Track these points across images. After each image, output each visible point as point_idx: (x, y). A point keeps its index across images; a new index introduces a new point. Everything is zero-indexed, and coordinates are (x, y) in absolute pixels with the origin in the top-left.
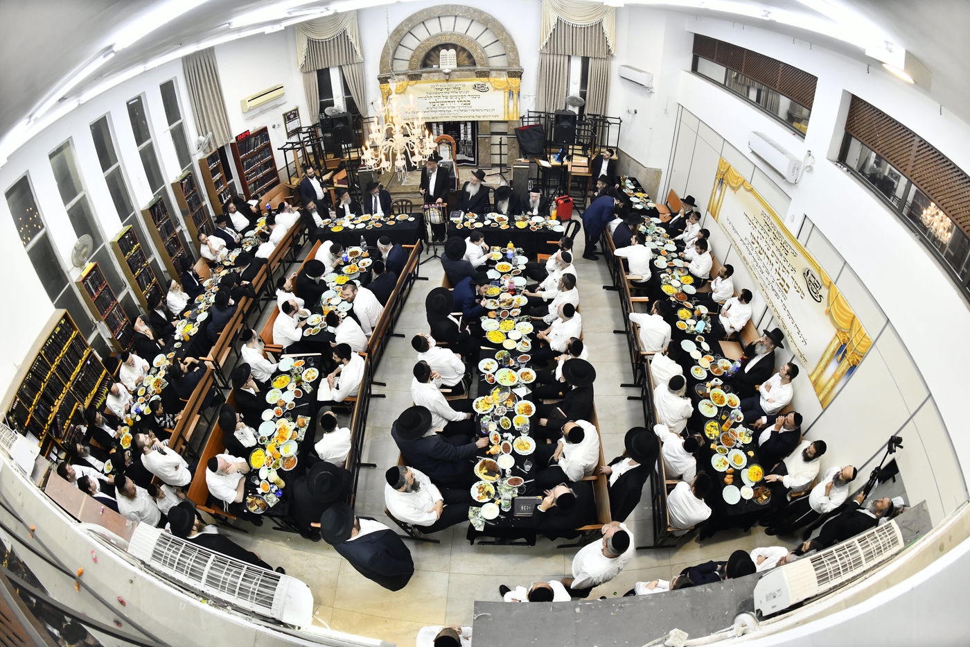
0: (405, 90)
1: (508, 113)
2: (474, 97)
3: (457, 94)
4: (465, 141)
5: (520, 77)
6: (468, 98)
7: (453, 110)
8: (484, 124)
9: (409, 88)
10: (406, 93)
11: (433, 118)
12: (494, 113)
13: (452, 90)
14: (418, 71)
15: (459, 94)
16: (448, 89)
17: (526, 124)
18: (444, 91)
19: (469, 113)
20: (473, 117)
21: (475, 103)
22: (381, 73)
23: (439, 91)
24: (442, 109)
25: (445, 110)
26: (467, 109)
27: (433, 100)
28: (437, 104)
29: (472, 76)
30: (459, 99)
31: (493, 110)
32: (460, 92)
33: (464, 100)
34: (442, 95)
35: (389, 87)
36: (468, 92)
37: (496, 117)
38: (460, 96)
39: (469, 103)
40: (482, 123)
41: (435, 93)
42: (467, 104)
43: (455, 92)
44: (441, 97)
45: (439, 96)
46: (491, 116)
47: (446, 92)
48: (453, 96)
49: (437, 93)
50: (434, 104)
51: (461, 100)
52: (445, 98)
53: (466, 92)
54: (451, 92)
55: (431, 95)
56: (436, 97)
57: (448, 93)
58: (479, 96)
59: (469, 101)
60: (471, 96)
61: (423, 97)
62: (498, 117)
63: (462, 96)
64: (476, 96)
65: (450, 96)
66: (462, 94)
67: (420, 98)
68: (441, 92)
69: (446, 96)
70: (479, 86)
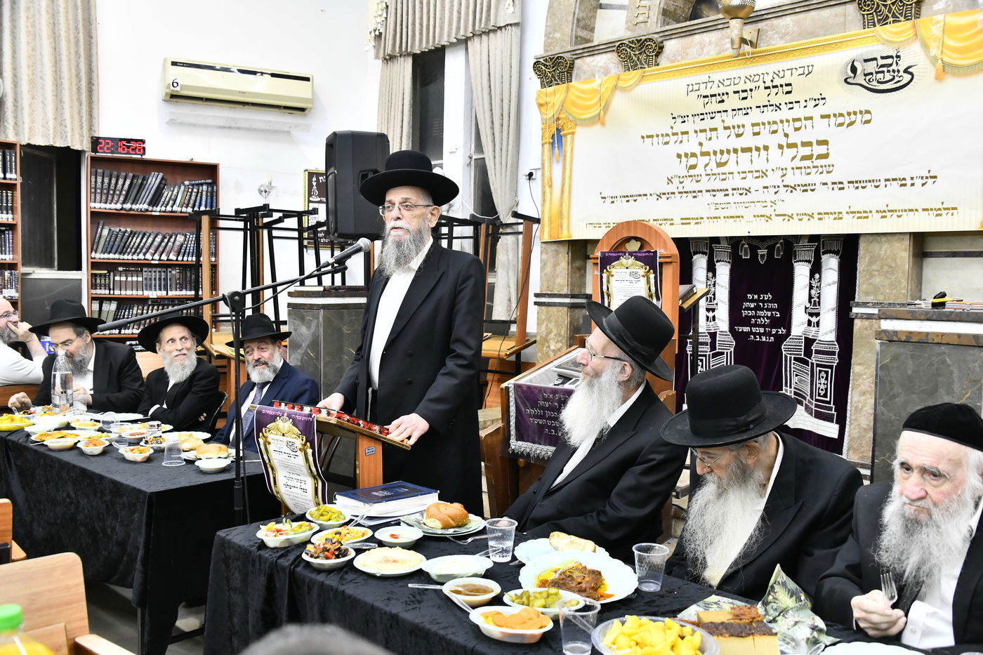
0: (606, 108)
2: (846, 120)
3: (777, 116)
4: (809, 342)
6: (820, 129)
7: (759, 183)
8: (884, 249)
9: (619, 101)
10: (608, 119)
11: (686, 221)
13: (760, 97)
14: (653, 26)
15: (785, 113)
16: (745, 94)
18: (733, 102)
19: (824, 199)
20: (838, 216)
23: (714, 106)
24: (718, 184)
25: (726, 185)
26: (815, 178)
27: (691, 145)
28: (703, 160)
29: (844, 26)
30: (786, 135)
31: (927, 178)
32: (792, 103)
33: (805, 140)
34: (723, 121)
35: (563, 97)
36: (822, 99)
37: (940, 215)
38: (791, 122)
39: (822, 150)
40: (881, 248)
41: (701, 114)
42: (815, 157)
43: (773, 105)
44: (721, 129)
45: (711, 130)
46: (917, 210)
47: (738, 110)
48: (764, 124)
49: (706, 114)
50: (692, 161)
51: (795, 138)
52: (733, 136)
53: (814, 103)
54: (757, 107)
55: (684, 127)
56: (702, 131)
57: (744, 112)
58: (868, 112)
59: (825, 143)
60: (835, 115)
61: (657, 136)
62: (950, 214)
63: (799, 120)
64: (855, 113)
65: (753, 125)
66: (798, 112)
67: (648, 137)
68: (720, 112)
69: (739, 127)
70: (871, 67)
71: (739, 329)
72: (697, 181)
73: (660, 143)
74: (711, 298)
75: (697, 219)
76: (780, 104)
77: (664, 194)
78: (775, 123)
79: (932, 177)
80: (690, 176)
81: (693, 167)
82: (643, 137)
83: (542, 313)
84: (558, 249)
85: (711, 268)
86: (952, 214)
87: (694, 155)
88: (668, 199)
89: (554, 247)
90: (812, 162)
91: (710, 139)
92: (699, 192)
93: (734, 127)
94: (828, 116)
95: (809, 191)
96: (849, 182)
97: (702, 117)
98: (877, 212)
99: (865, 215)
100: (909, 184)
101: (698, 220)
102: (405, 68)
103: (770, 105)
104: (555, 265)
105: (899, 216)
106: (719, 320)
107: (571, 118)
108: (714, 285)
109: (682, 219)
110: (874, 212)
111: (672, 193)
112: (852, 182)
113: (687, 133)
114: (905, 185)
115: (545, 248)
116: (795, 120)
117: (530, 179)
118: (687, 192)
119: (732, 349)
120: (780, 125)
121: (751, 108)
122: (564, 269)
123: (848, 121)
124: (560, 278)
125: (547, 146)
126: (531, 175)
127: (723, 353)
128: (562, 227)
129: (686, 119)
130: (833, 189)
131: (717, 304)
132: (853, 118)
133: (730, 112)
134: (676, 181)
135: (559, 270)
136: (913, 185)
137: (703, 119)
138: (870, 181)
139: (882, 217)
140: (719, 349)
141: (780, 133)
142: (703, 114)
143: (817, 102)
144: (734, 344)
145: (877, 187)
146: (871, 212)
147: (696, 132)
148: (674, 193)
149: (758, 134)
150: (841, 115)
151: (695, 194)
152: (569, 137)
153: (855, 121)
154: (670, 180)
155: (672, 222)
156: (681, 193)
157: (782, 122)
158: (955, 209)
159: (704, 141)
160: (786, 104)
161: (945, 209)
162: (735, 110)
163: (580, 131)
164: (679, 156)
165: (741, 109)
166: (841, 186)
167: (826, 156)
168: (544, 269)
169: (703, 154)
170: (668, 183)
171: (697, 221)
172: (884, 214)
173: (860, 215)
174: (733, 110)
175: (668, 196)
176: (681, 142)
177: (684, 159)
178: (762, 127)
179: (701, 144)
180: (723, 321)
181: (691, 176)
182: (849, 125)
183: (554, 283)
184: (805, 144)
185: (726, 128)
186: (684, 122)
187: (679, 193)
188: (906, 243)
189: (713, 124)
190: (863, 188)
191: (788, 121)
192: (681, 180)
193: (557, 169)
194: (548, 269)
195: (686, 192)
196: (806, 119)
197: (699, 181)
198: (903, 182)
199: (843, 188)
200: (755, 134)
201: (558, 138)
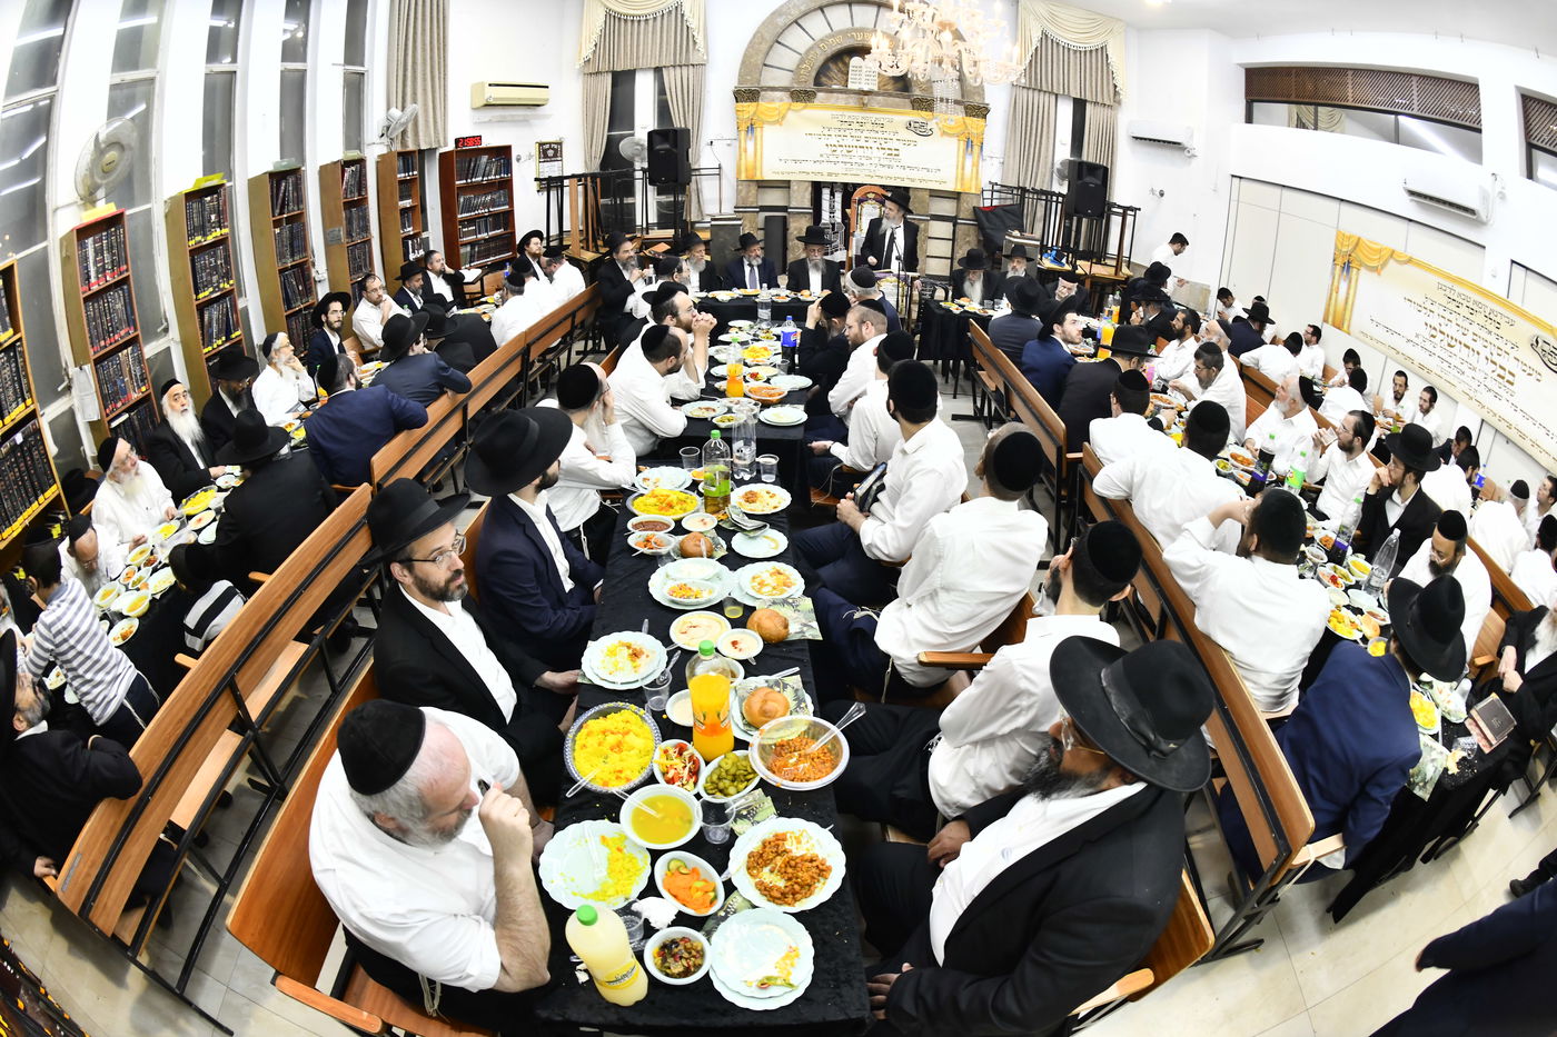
0: (783, 118)
1: (962, 179)
2: (907, 143)
3: (876, 135)
5: (985, 117)
6: (895, 144)
7: (867, 162)
8: (920, 194)
9: (790, 115)
10: (785, 123)
11: (830, 174)
12: (938, 176)
13: (869, 126)
14: (810, 86)
15: (880, 135)
16: (862, 124)
17: (987, 203)
18: (855, 126)
19: (896, 172)
20: (902, 179)
21: (908, 157)
22: (740, 82)
23: (846, 126)
24: (847, 160)
25: (853, 161)
26: (893, 163)
27: (833, 141)
28: (839, 149)
29: (904, 107)
30: (880, 144)
31: (936, 170)
32: (883, 131)
33: (889, 147)
34: (850, 133)
35: (754, 109)
36: (896, 133)
37: (941, 184)
38: (883, 139)
39: (896, 152)
40: (918, 193)
42: (893, 155)
44: (849, 136)
45: (844, 136)
47: (858, 130)
49: (842, 129)
50: (834, 148)
51: (884, 146)
52: (855, 140)
53: (893, 134)
54: (867, 130)
55: (829, 133)
56: (839, 136)
57: (861, 131)
58: (916, 142)
59: (898, 150)
60: (902, 140)
63: (886, 139)
64: (910, 141)
65: (865, 137)
66: (886, 135)
68: (849, 129)
69: (858, 137)
70: (917, 125)
72: (837, 158)
73: (817, 138)
76: (878, 131)
77: (818, 161)
78: (876, 138)
79: (939, 170)
81: (834, 151)
82: (806, 134)
84: (750, 184)
85: (832, 194)
87: (835, 146)
88: (820, 164)
89: (744, 183)
90: (892, 157)
91: (843, 140)
92: (837, 162)
93: (856, 137)
94: (899, 140)
95: (890, 168)
97: (839, 130)
99: (912, 180)
100: (930, 171)
101: (837, 175)
102: (609, 78)
103: (874, 131)
104: (748, 192)
105: (927, 182)
107: (760, 120)
110: (916, 179)
112: (908, 167)
113: (831, 135)
115: (740, 184)
120: (878, 140)
121: (864, 130)
122: (754, 194)
124: (751, 198)
125: (743, 132)
126: (711, 142)
128: (754, 174)
129: (830, 129)
130: (900, 168)
133: (854, 130)
135: (750, 194)
138: (915, 167)
142: (839, 128)
145: (918, 170)
146: (914, 179)
147: (836, 136)
150: (904, 141)
152: (759, 129)
153: (910, 144)
155: (822, 174)
157: (879, 138)
158: (946, 182)
159: (840, 140)
160: (881, 131)
161: (943, 182)
163: (766, 127)
166: (903, 167)
167: (898, 155)
168: (740, 194)
169: (840, 146)
172: (919, 181)
173: (910, 180)
179: (838, 141)
182: (907, 145)
183: (747, 200)
184: (889, 149)
185: (852, 136)
188: (928, 193)
190: (912, 170)
191: (881, 138)
193: (750, 146)
194: (743, 194)
196: (889, 139)
198: (928, 170)
199: (904, 169)
200: (866, 141)
201: (751, 128)
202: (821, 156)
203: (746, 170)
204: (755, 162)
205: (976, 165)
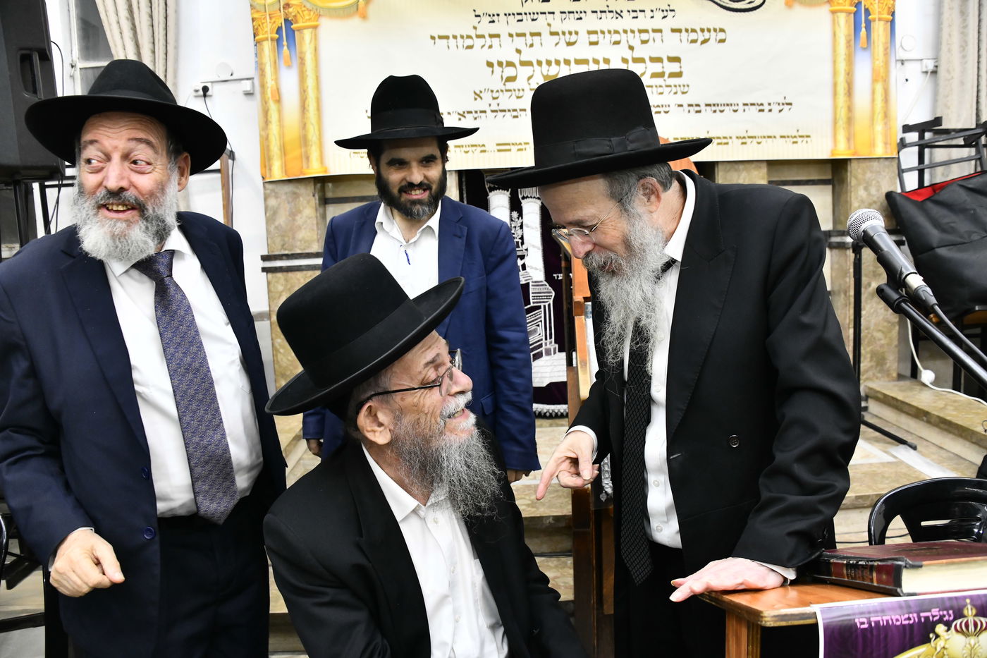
1: (850, 121)
2: (701, 36)
3: (619, 24)
6: (671, 45)
10: (372, 9)
11: (503, 148)
15: (627, 22)
17: (915, 181)
26: (669, 99)
27: (504, 51)
28: (524, 72)
30: (631, 48)
31: (783, 104)
32: (636, 11)
33: (654, 55)
34: (549, 25)
36: (671, 11)
37: (796, 142)
38: (637, 34)
39: (674, 67)
40: (739, 176)
41: (518, 14)
42: (667, 75)
43: (612, 12)
44: (546, 34)
45: (532, 34)
46: (775, 137)
47: (569, 12)
48: (603, 32)
49: (526, 14)
50: (510, 72)
51: (641, 52)
52: (563, 44)
53: (662, 15)
54: (593, 12)
55: (494, 29)
56: (519, 35)
57: (577, 16)
58: (722, 30)
59: (677, 60)
60: (687, 30)
61: (455, 37)
62: (805, 142)
63: (646, 31)
64: (709, 30)
65: (590, 33)
66: (643, 22)
67: (440, 37)
68: (545, 13)
69: (570, 33)
71: (558, 277)
72: (518, 97)
73: (460, 45)
74: (518, 242)
75: (520, 144)
76: (622, 12)
77: (470, 112)
78: (616, 32)
79: (788, 104)
80: (507, 91)
81: (511, 79)
82: (433, 38)
83: (277, 282)
84: (298, 191)
85: (516, 207)
86: (807, 142)
87: (510, 64)
88: (476, 119)
89: (290, 188)
90: (665, 80)
91: (531, 45)
92: (521, 110)
93: (564, 33)
94: (679, 31)
95: (662, 113)
96: (707, 105)
97: (519, 17)
98: (737, 138)
99: (725, 141)
100: (766, 110)
103: (610, 12)
104: (294, 214)
105: (759, 143)
106: (532, 268)
107: (308, 6)
108: (521, 227)
109: (498, 145)
110: (734, 138)
111: (481, 112)
112: (709, 105)
113: (498, 36)
114: (763, 111)
115: (273, 190)
116: (641, 31)
117: (205, 96)
118: (504, 111)
119: (551, 302)
120: (624, 36)
121: (585, 12)
122: (310, 218)
123: (701, 39)
124: (303, 231)
125: (267, 46)
126: (205, 89)
127: (540, 307)
128: (308, 158)
129: (495, 18)
130: (689, 111)
131: (527, 250)
132: (707, 35)
133: (558, 14)
134: (487, 97)
135: (300, 220)
136: (770, 111)
137: (522, 20)
138: (728, 105)
139: (743, 143)
140: (533, 303)
141: (624, 44)
142: (521, 14)
143: (665, 13)
144: (553, 294)
145: (735, 111)
146: (731, 138)
147: (511, 35)
148: (485, 112)
149: (596, 43)
150: (694, 31)
151: (515, 114)
152: (307, 34)
153: (709, 39)
154: (479, 96)
155: (483, 148)
156: (496, 111)
157: (625, 32)
158: (808, 136)
159: (522, 47)
160: (629, 11)
161: (800, 137)
162: (565, 13)
163: (326, 25)
164: (490, 64)
165: (573, 12)
166: (698, 108)
167: (679, 75)
168: (274, 220)
169: (523, 63)
170: (476, 99)
171: (520, 147)
172: (744, 140)
173: (719, 141)
174: (562, 13)
175: (476, 115)
176: (490, 47)
177: (497, 68)
178: (601, 36)
179: (519, 51)
180: (536, 269)
181: (510, 91)
182: (703, 42)
183: (294, 238)
184: (653, 60)
185: (552, 34)
186: (493, 22)
187: (493, 111)
188: (764, 171)
189: (535, 27)
190: (722, 111)
191: (633, 32)
192: (495, 95)
193: (289, 80)
194: (282, 219)
195: (501, 111)
196: (654, 31)
197: (521, 97)
198: (761, 108)
199: (699, 112)
200: (591, 43)
201: (287, 33)
202: (478, 96)
203: (284, 150)
204: (304, 126)
205: (881, 78)
